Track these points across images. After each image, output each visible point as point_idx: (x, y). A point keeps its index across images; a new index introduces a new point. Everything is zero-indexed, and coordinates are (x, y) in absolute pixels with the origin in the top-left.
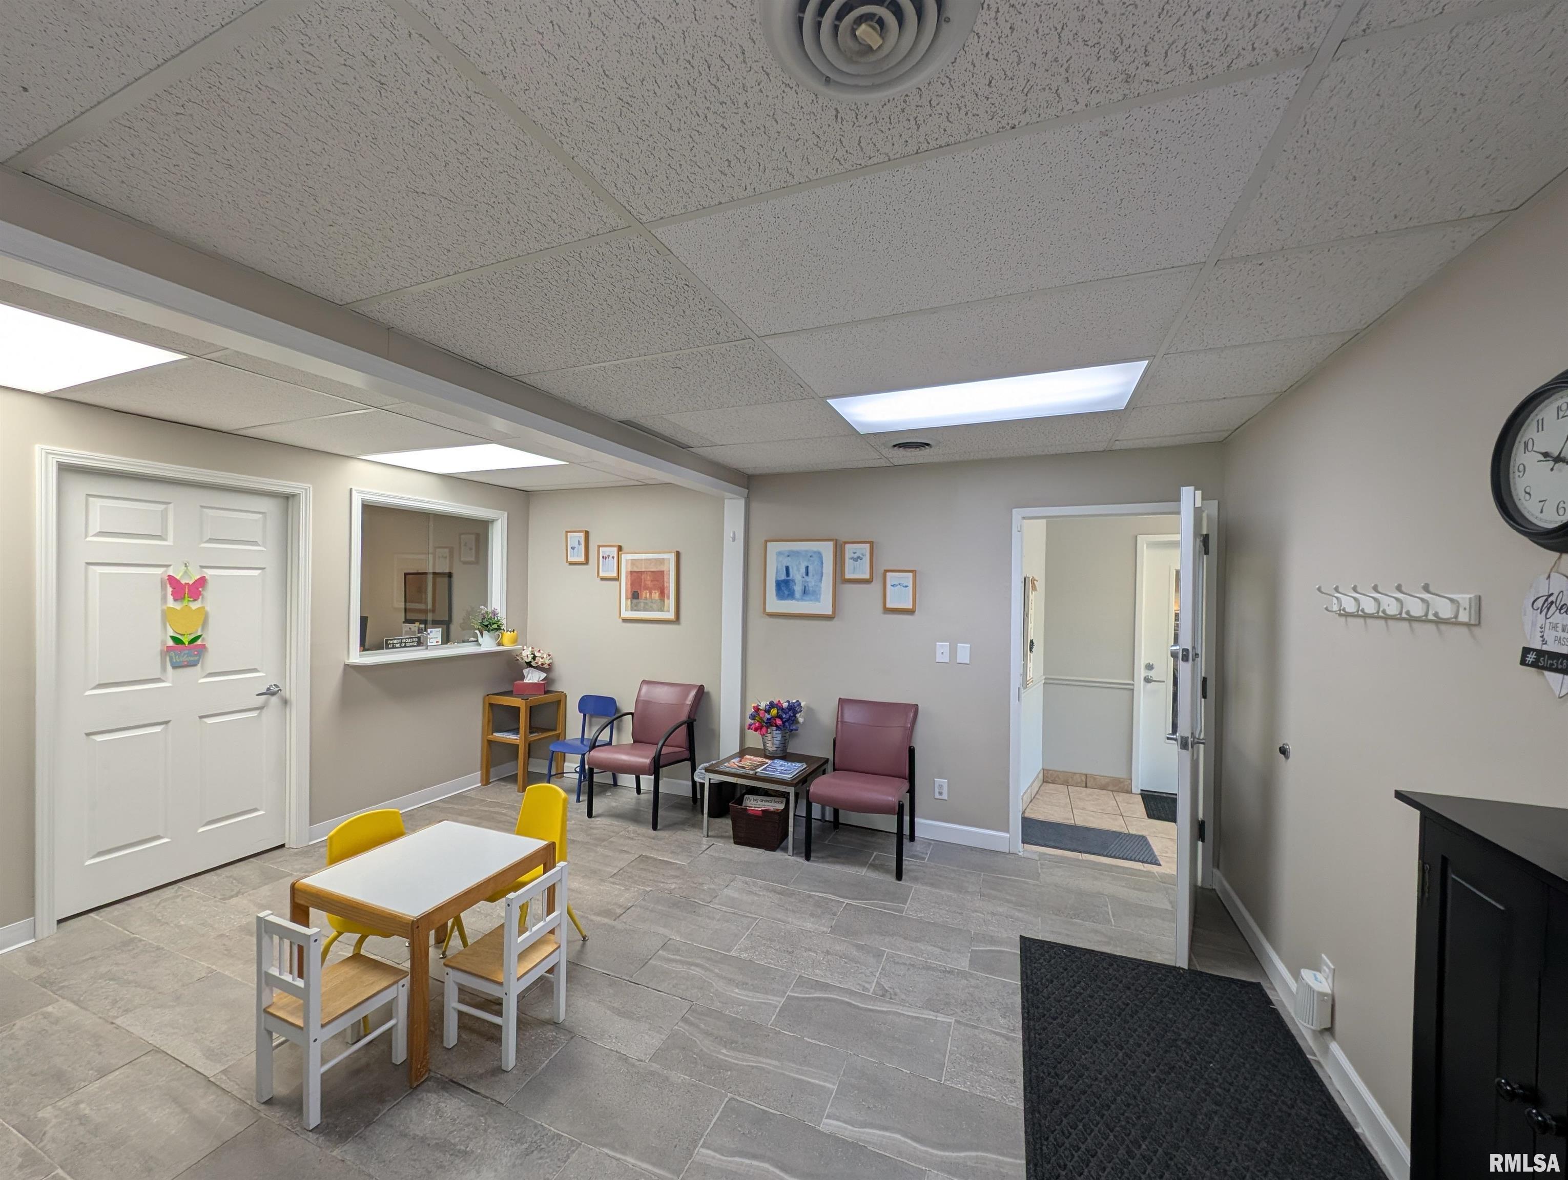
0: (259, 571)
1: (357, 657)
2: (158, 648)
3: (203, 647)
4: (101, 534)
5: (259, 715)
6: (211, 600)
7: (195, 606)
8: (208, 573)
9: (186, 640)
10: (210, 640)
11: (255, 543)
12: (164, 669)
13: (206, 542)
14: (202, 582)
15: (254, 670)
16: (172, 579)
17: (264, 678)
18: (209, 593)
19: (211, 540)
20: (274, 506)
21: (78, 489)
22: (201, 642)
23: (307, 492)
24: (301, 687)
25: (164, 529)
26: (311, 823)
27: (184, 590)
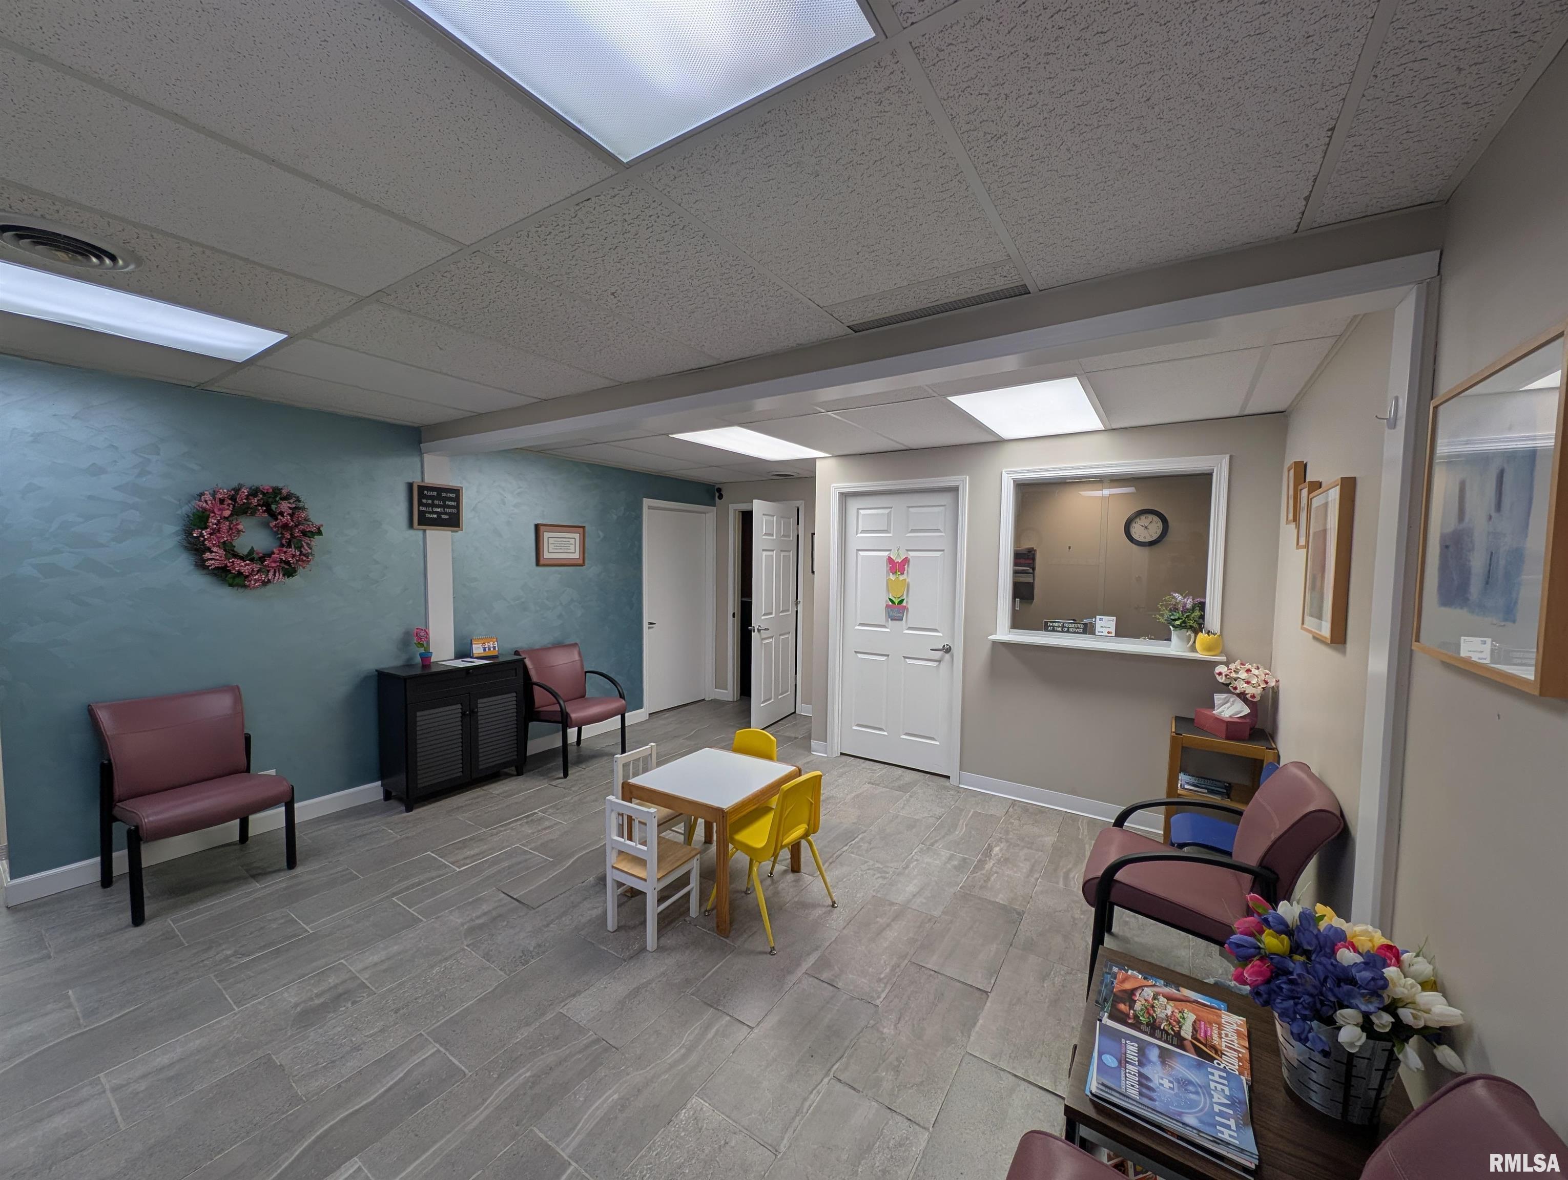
0: (941, 553)
1: (1004, 633)
2: (884, 606)
3: (906, 609)
4: (863, 532)
5: (938, 667)
6: (912, 575)
7: (901, 578)
8: (912, 555)
9: (896, 601)
10: (911, 603)
11: (938, 530)
12: (887, 621)
13: (910, 532)
14: (906, 561)
15: (935, 630)
16: (890, 560)
17: (940, 638)
18: (911, 569)
19: (913, 531)
20: (946, 499)
21: (853, 505)
22: (904, 604)
23: (964, 482)
24: (958, 651)
25: (889, 524)
26: (961, 769)
27: (897, 567)
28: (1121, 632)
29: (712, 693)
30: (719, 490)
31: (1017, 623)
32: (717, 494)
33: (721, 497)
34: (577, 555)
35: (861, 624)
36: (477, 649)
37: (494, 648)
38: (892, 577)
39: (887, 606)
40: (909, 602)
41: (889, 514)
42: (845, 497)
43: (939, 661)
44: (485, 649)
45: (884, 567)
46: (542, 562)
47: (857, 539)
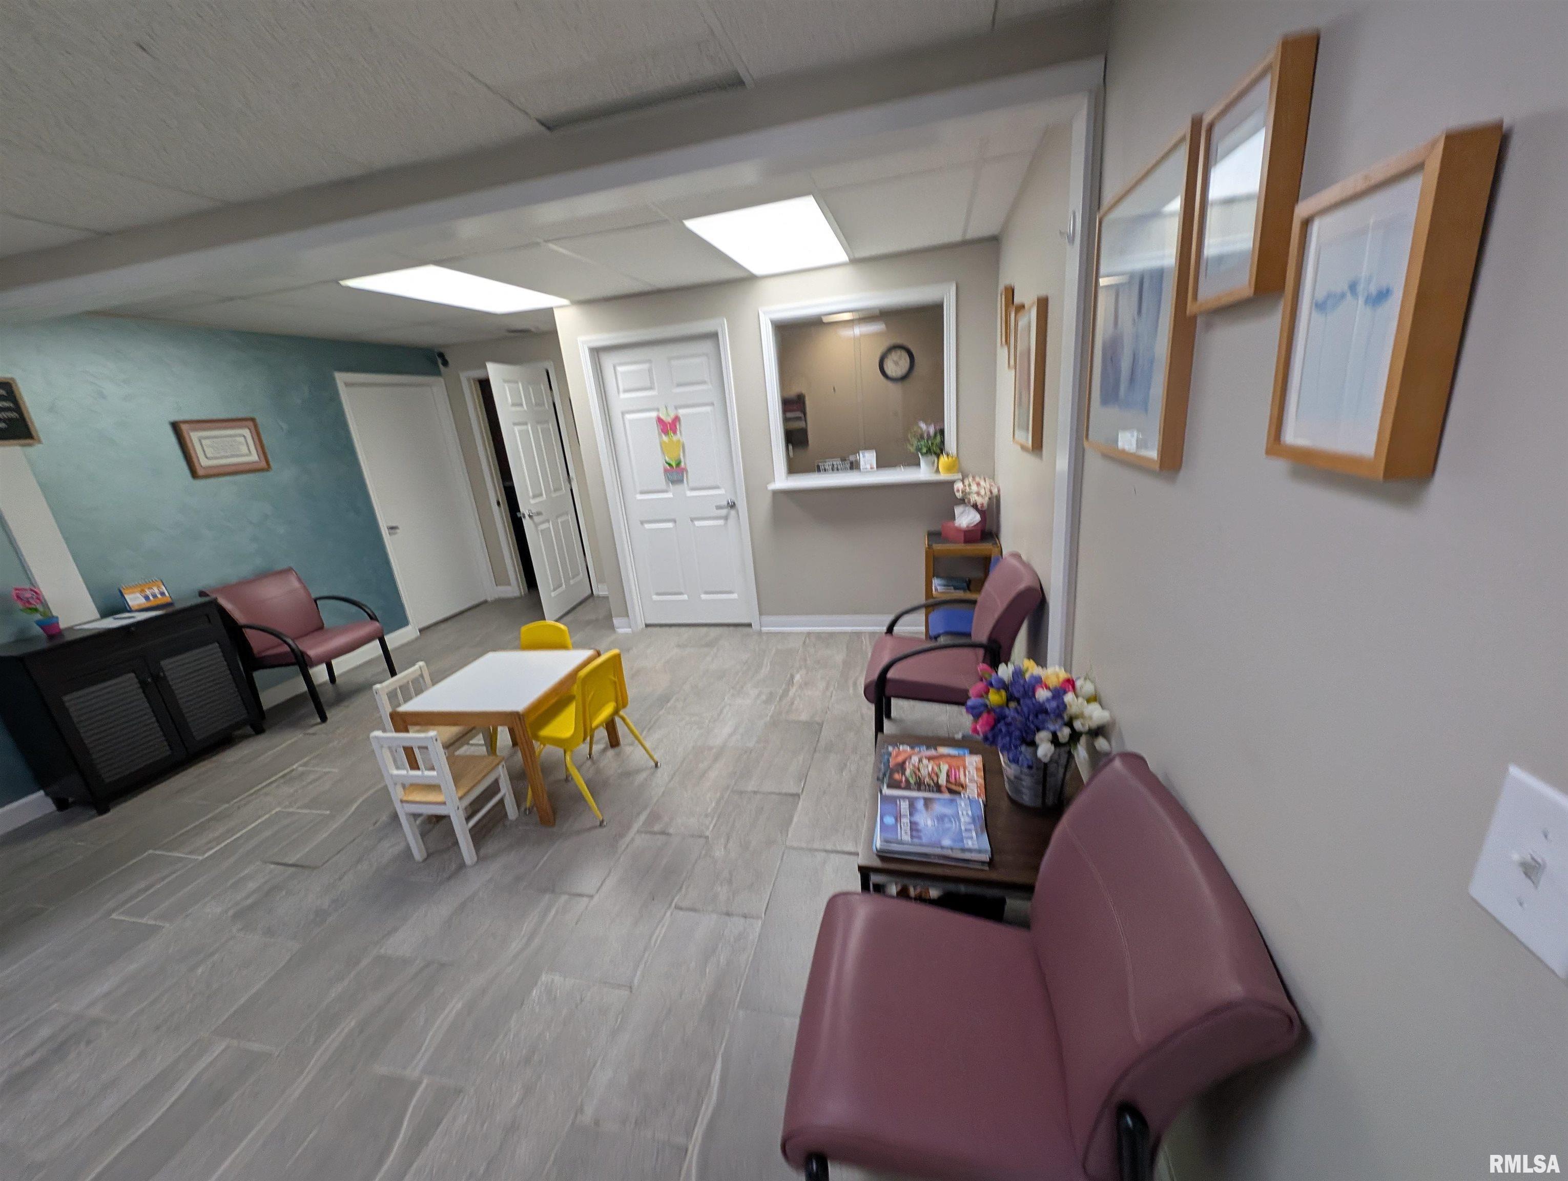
0: (710, 407)
1: (783, 481)
2: (662, 471)
3: (685, 470)
4: (625, 391)
5: (726, 524)
6: (685, 434)
7: (675, 438)
8: (681, 412)
9: (674, 464)
10: (689, 463)
11: (704, 382)
12: (667, 484)
13: (676, 387)
14: (677, 419)
15: (717, 487)
16: (660, 420)
17: (722, 494)
18: (684, 427)
19: (679, 385)
20: (706, 347)
21: (608, 361)
22: (682, 464)
23: (723, 326)
24: (742, 505)
25: (652, 382)
26: (761, 614)
27: (668, 427)
28: (882, 463)
29: (493, 592)
30: (441, 355)
31: (793, 468)
32: (440, 361)
33: (445, 363)
34: (254, 457)
35: (642, 493)
36: (134, 599)
37: (162, 594)
38: (665, 438)
39: (666, 471)
40: (687, 462)
41: (650, 370)
42: (597, 352)
43: (726, 518)
44: (147, 598)
45: (655, 429)
46: (200, 472)
47: (620, 399)
